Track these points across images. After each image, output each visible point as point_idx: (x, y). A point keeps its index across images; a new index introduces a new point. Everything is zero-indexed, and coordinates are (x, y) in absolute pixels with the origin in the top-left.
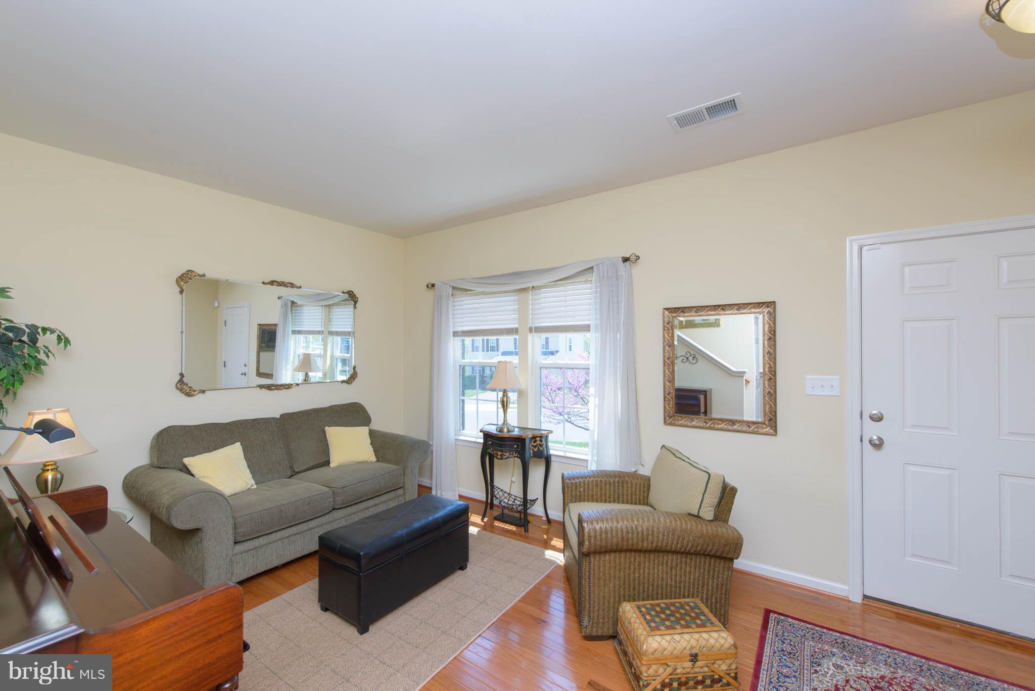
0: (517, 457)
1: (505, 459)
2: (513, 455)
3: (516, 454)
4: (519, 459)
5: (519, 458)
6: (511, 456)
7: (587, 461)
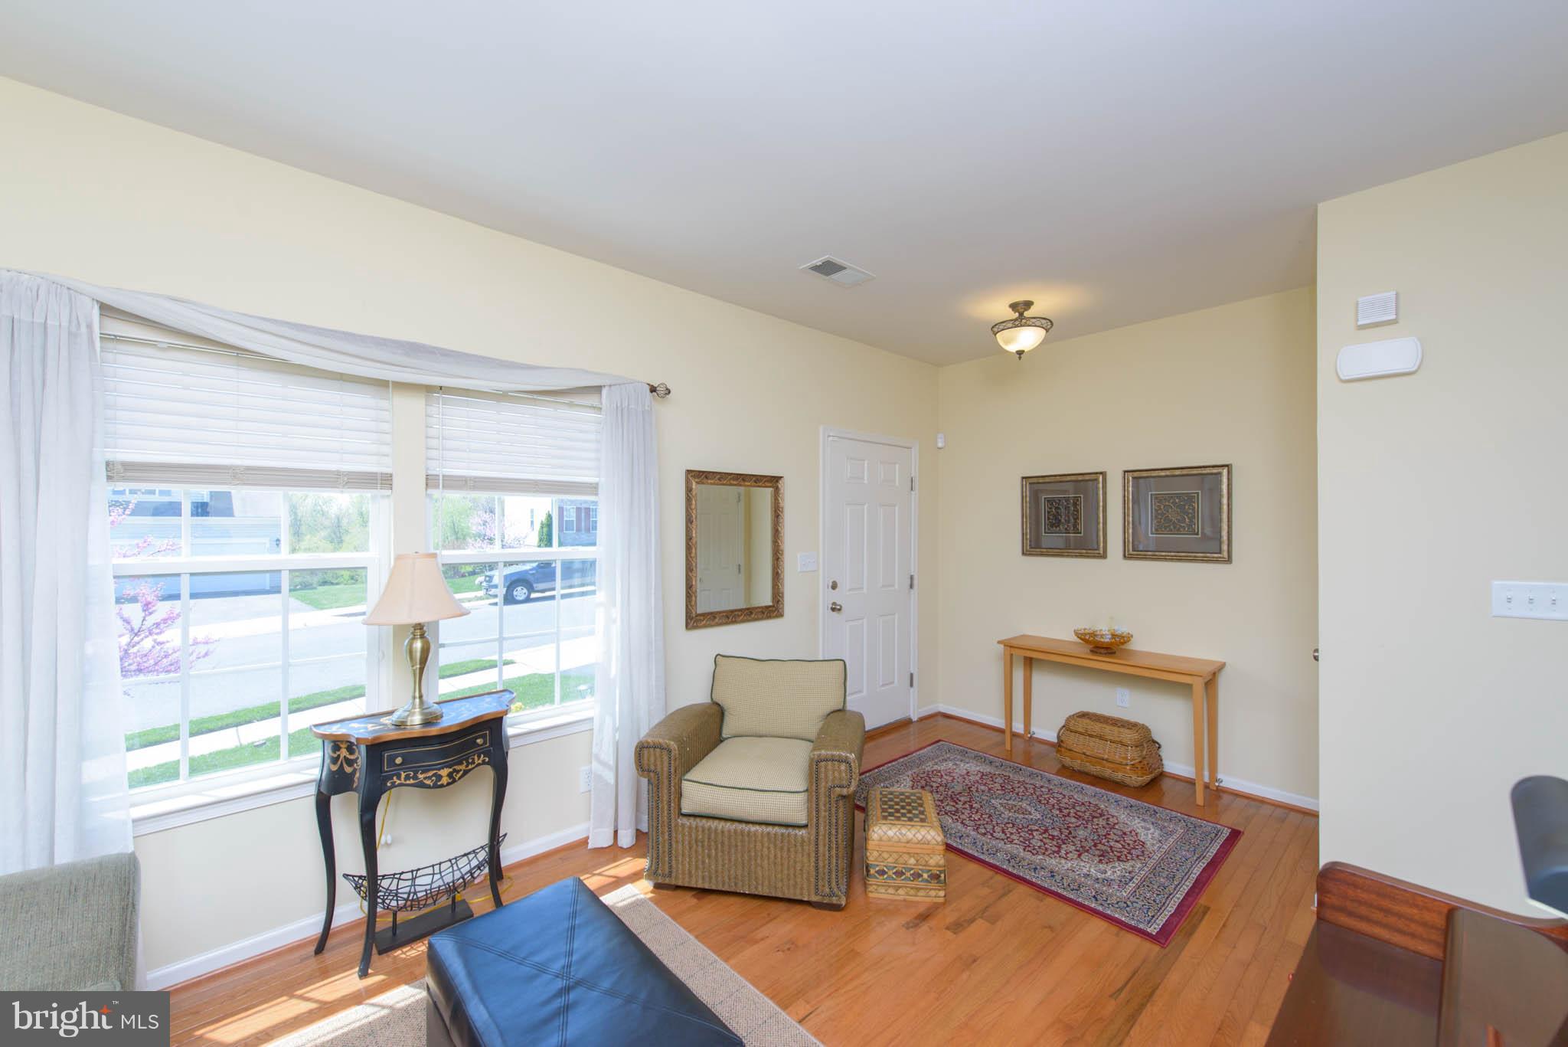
0: (484, 763)
1: (460, 778)
2: (473, 763)
3: (479, 757)
4: (489, 766)
5: (488, 763)
6: (470, 767)
7: (591, 719)
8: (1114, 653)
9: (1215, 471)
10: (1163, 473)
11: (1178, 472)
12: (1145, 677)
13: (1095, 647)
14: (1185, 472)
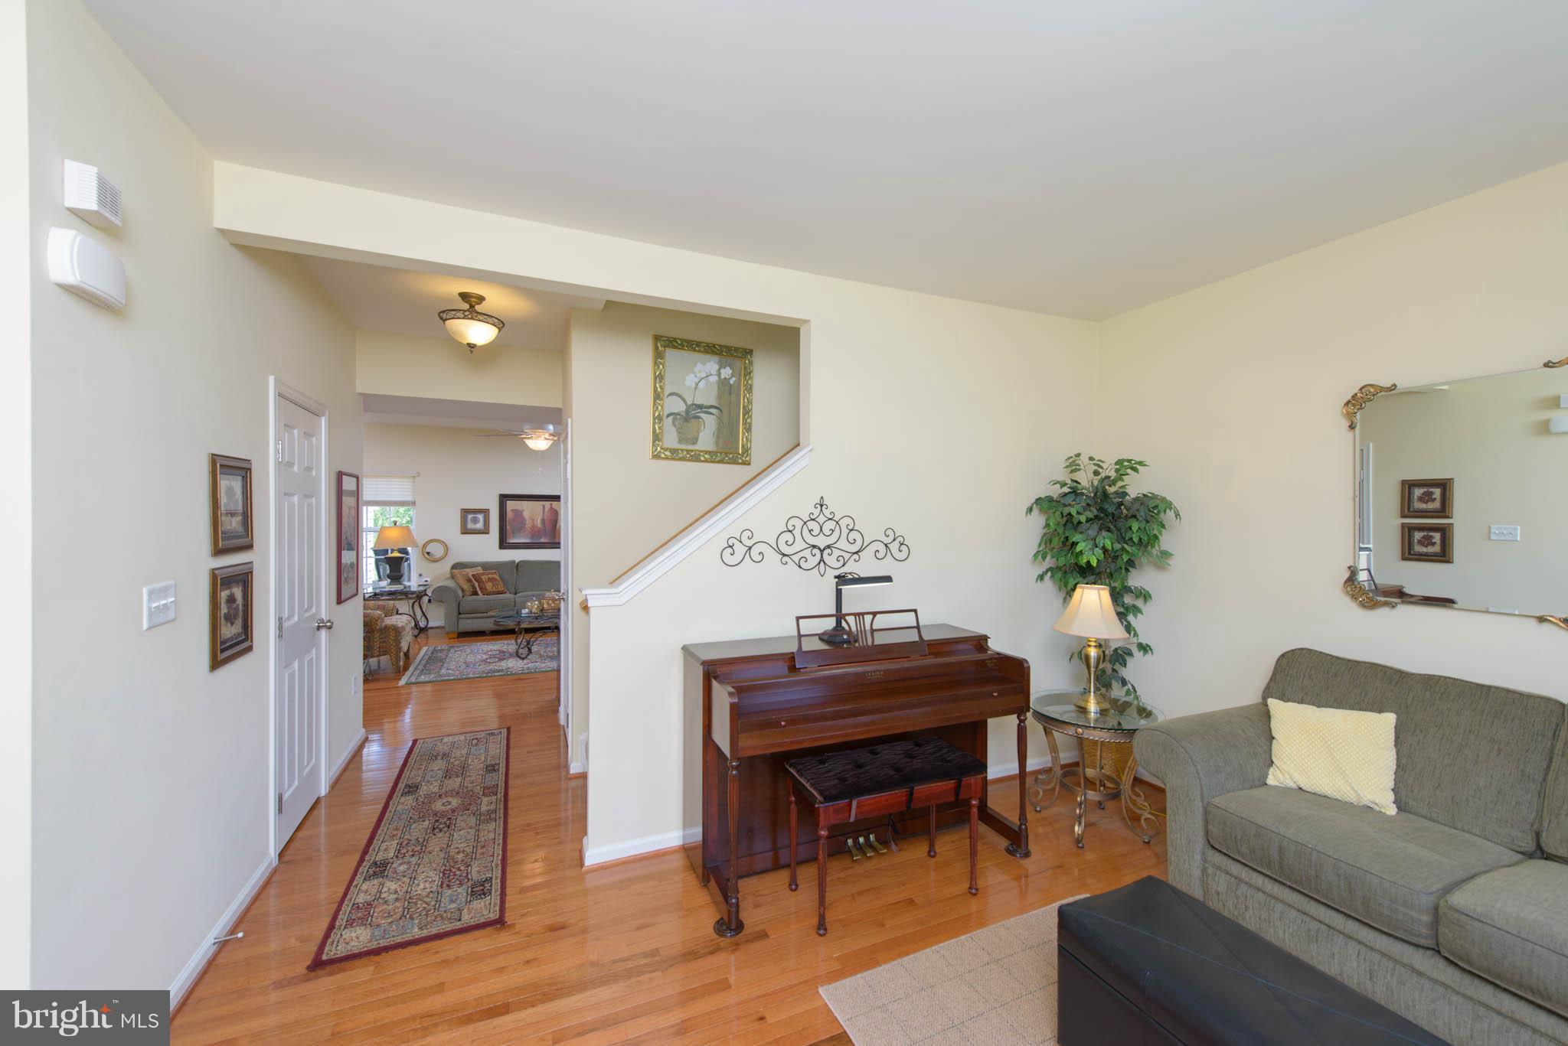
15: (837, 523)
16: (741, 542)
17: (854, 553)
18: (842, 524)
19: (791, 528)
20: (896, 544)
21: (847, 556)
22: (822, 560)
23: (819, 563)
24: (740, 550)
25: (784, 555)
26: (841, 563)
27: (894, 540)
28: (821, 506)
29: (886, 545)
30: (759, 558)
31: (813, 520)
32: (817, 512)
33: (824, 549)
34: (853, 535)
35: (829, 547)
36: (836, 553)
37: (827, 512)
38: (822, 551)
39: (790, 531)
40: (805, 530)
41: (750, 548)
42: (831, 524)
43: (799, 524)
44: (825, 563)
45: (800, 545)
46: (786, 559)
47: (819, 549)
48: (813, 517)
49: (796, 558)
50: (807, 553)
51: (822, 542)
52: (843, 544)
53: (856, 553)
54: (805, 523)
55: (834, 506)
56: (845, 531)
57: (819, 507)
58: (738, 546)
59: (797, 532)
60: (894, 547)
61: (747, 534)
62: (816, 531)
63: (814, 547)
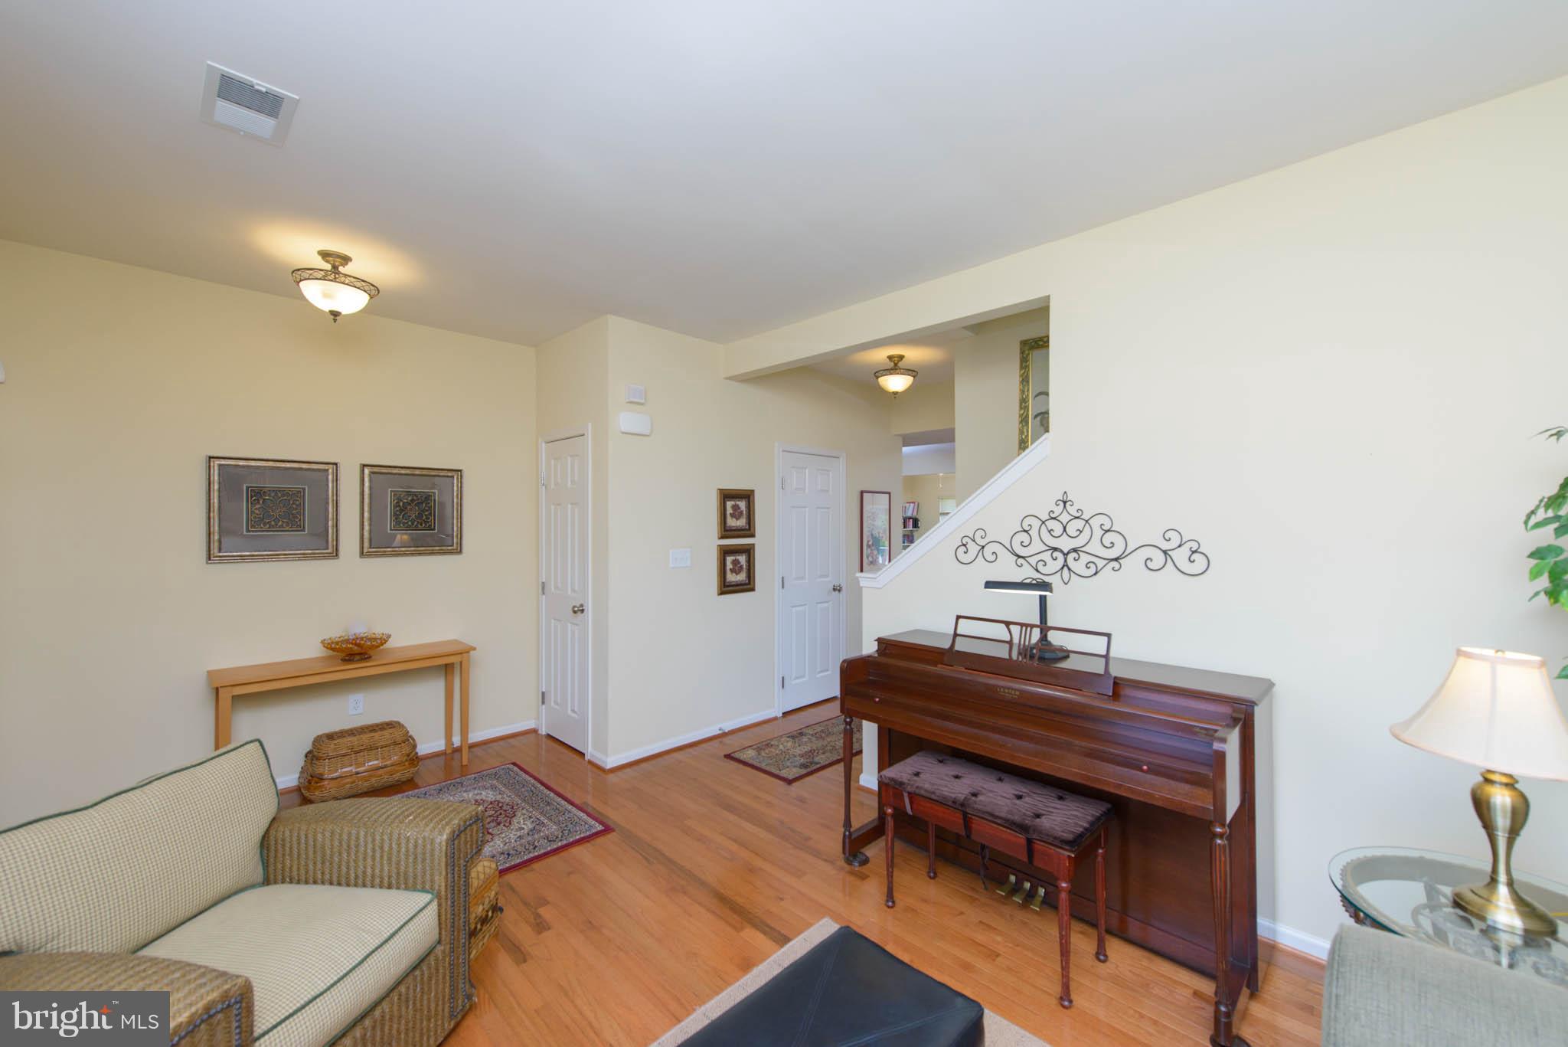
8: (370, 657)
9: (450, 474)
10: (403, 471)
11: (417, 472)
12: (372, 676)
13: (347, 655)
14: (425, 472)
15: (1087, 521)
16: (974, 541)
17: (1112, 560)
18: (1095, 523)
19: (1027, 528)
20: (1185, 551)
21: (1100, 563)
22: (1065, 565)
23: (1062, 568)
24: (973, 549)
25: (1019, 557)
26: (1093, 570)
27: (1180, 546)
28: (1065, 503)
29: (1165, 552)
30: (992, 558)
31: (1054, 518)
32: (1058, 510)
33: (1068, 553)
34: (1109, 538)
35: (1075, 550)
36: (1085, 558)
37: (1073, 511)
38: (1066, 555)
39: (1025, 531)
40: (1044, 531)
41: (983, 547)
42: (1080, 524)
43: (1036, 523)
44: (1069, 569)
45: (1037, 546)
46: (1021, 561)
47: (1062, 551)
48: (1053, 515)
49: (1033, 561)
50: (1047, 556)
51: (1065, 544)
52: (1095, 547)
53: (1116, 559)
54: (1043, 522)
55: (1081, 501)
56: (1098, 533)
57: (1062, 504)
58: (971, 545)
59: (1034, 532)
60: (1181, 556)
61: (980, 533)
62: (1058, 530)
63: (1055, 549)
